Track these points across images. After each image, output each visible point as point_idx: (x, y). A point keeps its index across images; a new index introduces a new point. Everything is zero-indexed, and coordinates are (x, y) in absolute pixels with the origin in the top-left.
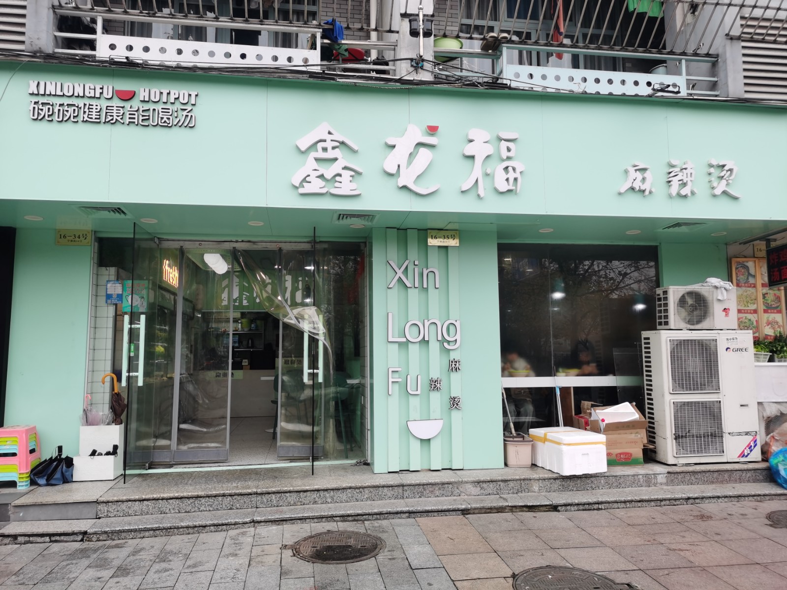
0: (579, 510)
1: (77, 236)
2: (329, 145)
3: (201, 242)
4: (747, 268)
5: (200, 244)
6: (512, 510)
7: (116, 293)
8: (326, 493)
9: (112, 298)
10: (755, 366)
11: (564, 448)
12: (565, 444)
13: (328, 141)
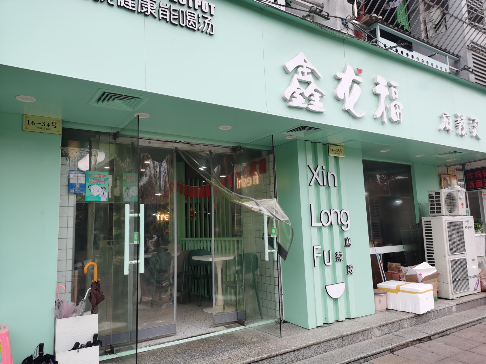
0: (439, 337)
1: (46, 124)
2: (306, 71)
3: (150, 141)
4: (447, 180)
5: (149, 142)
6: (412, 344)
7: (79, 182)
8: (299, 352)
9: (75, 187)
10: (476, 236)
11: (418, 295)
12: (419, 293)
13: (305, 67)
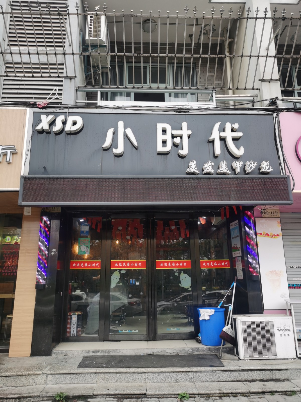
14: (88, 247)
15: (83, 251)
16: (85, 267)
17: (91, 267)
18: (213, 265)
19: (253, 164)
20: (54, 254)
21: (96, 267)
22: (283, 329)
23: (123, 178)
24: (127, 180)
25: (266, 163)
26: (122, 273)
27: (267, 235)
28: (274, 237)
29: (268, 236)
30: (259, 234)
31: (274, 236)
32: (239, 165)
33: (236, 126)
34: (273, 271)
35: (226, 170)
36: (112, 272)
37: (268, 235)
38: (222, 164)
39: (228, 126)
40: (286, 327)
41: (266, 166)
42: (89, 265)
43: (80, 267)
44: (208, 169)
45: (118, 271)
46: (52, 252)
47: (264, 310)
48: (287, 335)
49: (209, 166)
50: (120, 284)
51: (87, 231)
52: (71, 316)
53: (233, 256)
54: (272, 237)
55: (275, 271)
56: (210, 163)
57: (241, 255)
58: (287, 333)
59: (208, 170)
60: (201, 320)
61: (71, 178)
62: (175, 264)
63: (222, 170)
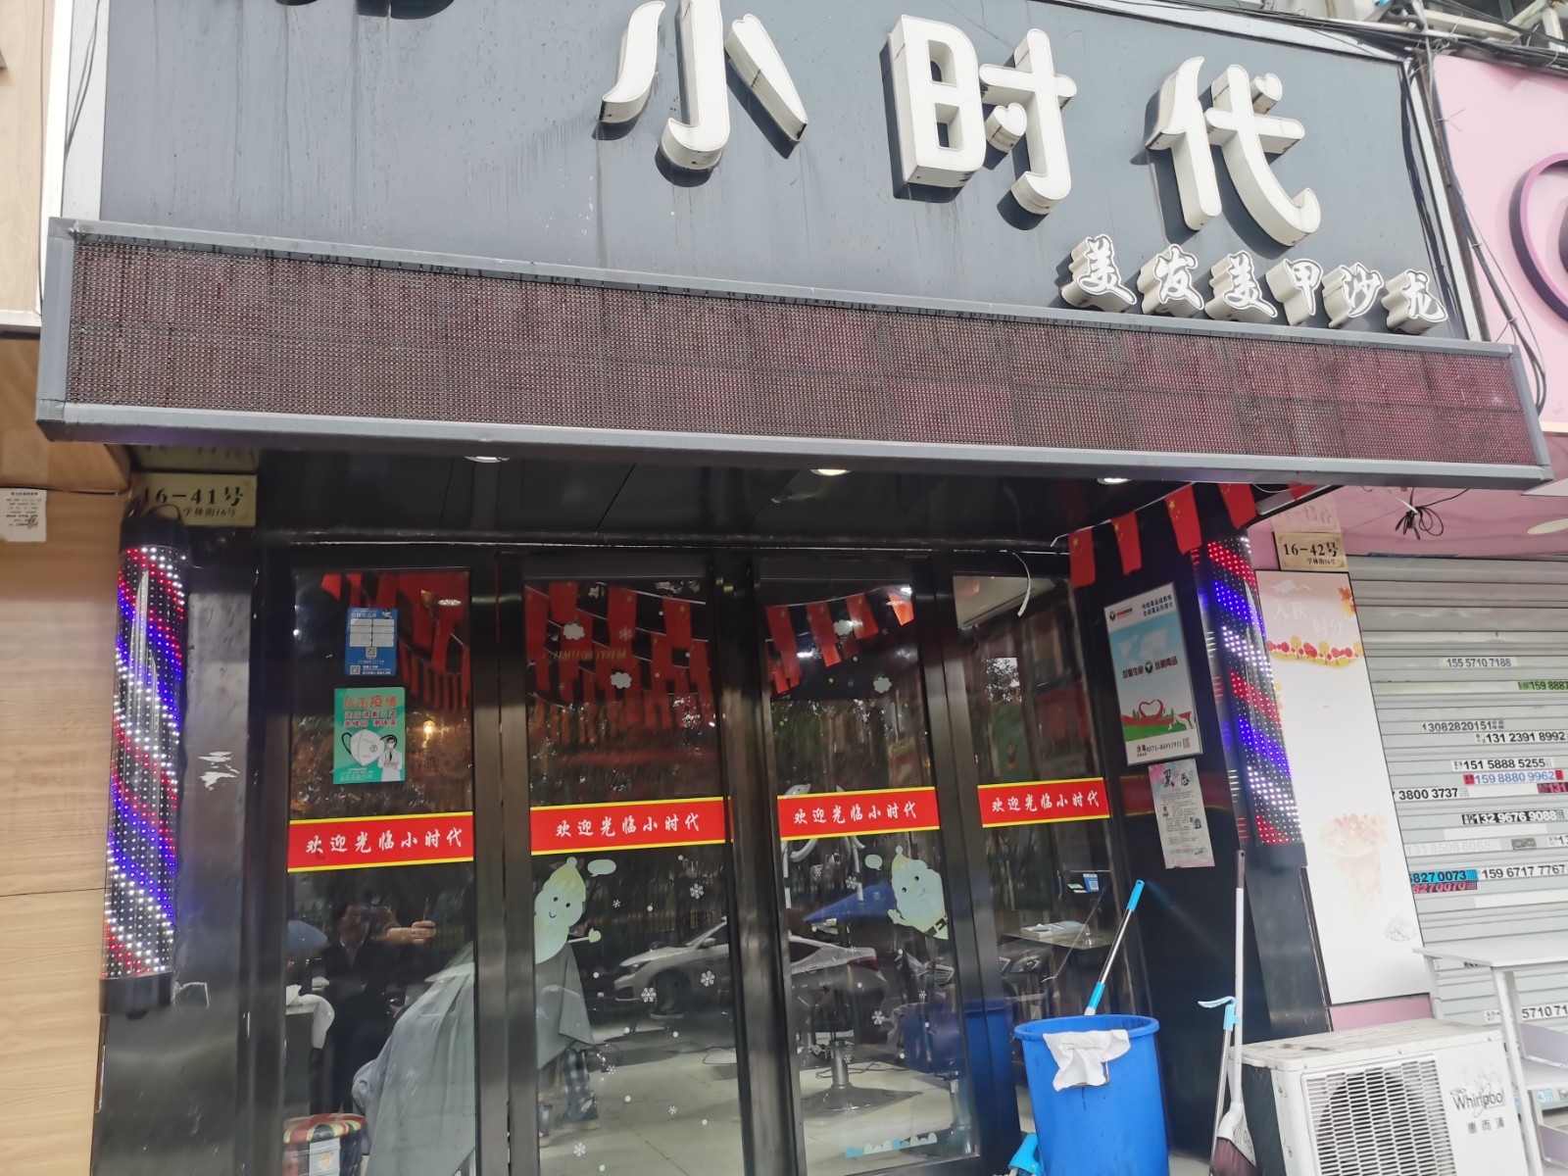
14: (391, 738)
15: (365, 762)
16: (378, 854)
17: (421, 850)
18: (1035, 810)
19: (1365, 281)
20: (220, 780)
21: (445, 848)
22: (1477, 1095)
23: (747, 298)
24: (769, 308)
25: (1417, 280)
26: (595, 875)
27: (1307, 653)
28: (1333, 659)
29: (1311, 658)
30: (1275, 647)
31: (1336, 656)
32: (1309, 278)
33: (1272, 87)
34: (1345, 819)
35: (1253, 300)
36: (543, 870)
37: (1312, 653)
38: (1233, 267)
39: (1237, 82)
40: (1484, 1082)
41: (1420, 295)
42: (407, 843)
43: (352, 854)
44: (1176, 286)
45: (572, 862)
46: (208, 767)
47: (1331, 1009)
48: (1494, 1124)
49: (1176, 271)
50: (586, 935)
51: (381, 651)
52: (302, 1146)
53: (1133, 758)
54: (1326, 662)
55: (1354, 818)
56: (1182, 255)
57: (1196, 747)
58: (1492, 1113)
59: (1173, 290)
60: (1064, 1090)
61: (419, 270)
62: (865, 811)
63: (1239, 300)
